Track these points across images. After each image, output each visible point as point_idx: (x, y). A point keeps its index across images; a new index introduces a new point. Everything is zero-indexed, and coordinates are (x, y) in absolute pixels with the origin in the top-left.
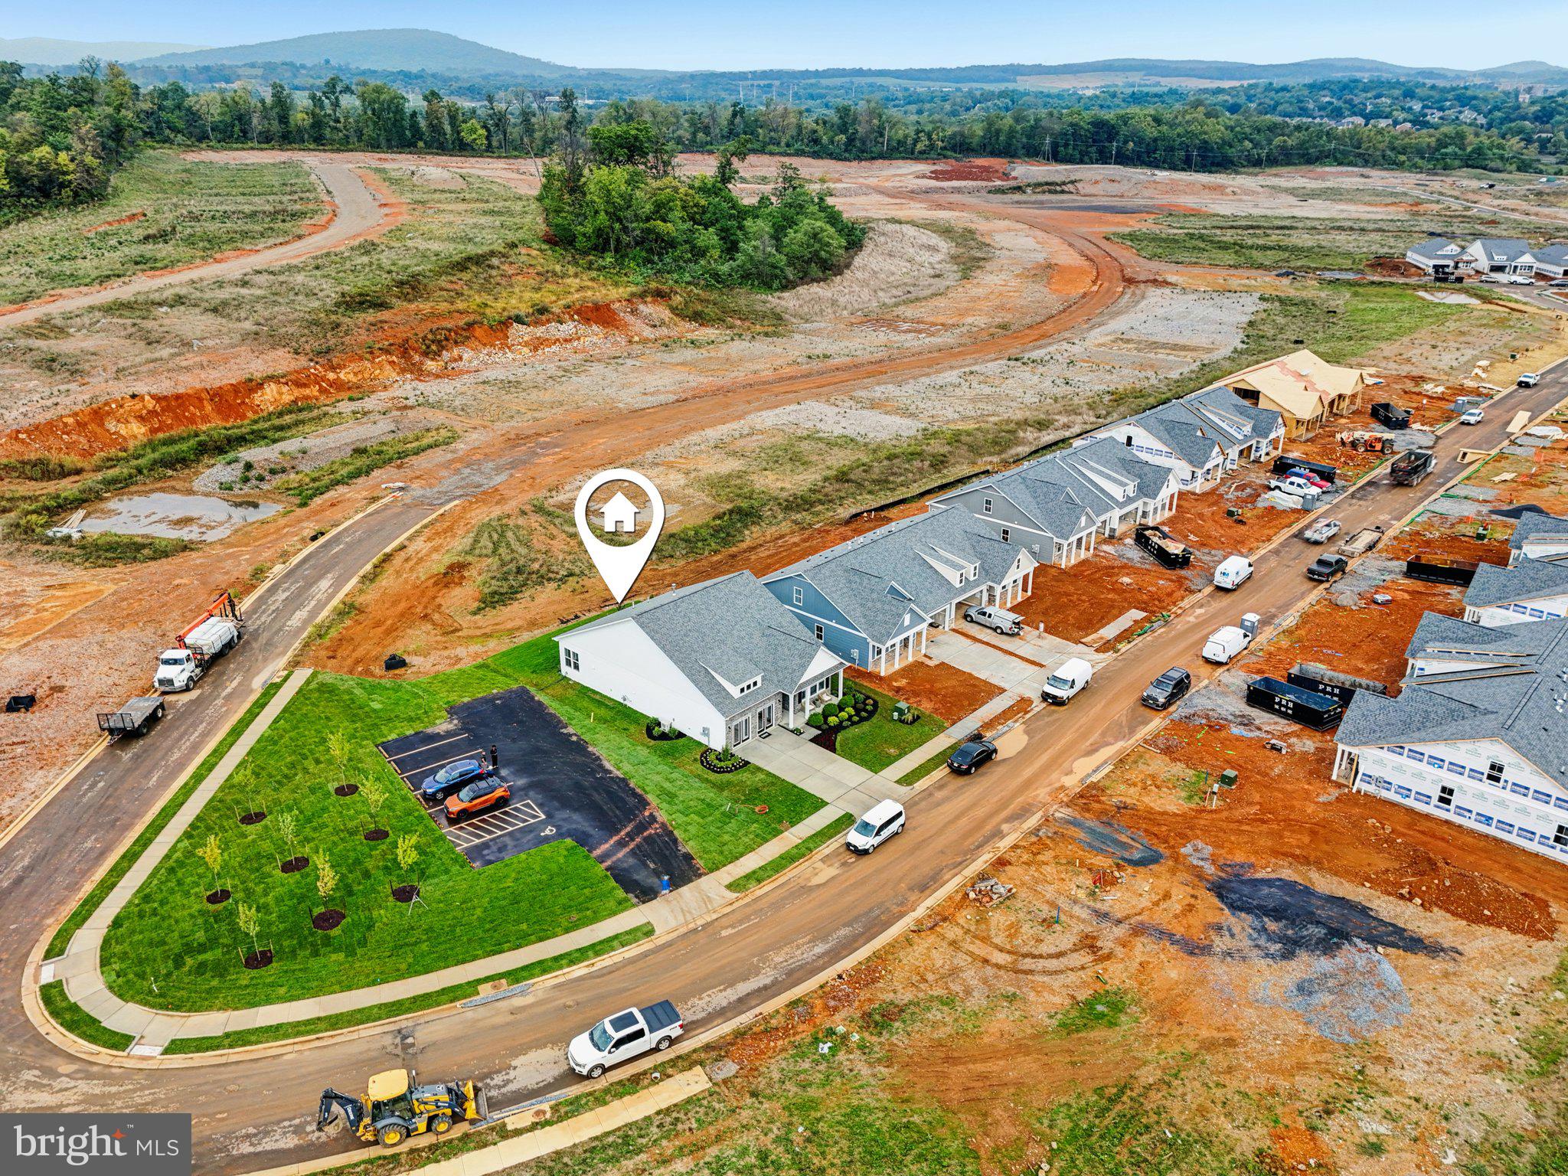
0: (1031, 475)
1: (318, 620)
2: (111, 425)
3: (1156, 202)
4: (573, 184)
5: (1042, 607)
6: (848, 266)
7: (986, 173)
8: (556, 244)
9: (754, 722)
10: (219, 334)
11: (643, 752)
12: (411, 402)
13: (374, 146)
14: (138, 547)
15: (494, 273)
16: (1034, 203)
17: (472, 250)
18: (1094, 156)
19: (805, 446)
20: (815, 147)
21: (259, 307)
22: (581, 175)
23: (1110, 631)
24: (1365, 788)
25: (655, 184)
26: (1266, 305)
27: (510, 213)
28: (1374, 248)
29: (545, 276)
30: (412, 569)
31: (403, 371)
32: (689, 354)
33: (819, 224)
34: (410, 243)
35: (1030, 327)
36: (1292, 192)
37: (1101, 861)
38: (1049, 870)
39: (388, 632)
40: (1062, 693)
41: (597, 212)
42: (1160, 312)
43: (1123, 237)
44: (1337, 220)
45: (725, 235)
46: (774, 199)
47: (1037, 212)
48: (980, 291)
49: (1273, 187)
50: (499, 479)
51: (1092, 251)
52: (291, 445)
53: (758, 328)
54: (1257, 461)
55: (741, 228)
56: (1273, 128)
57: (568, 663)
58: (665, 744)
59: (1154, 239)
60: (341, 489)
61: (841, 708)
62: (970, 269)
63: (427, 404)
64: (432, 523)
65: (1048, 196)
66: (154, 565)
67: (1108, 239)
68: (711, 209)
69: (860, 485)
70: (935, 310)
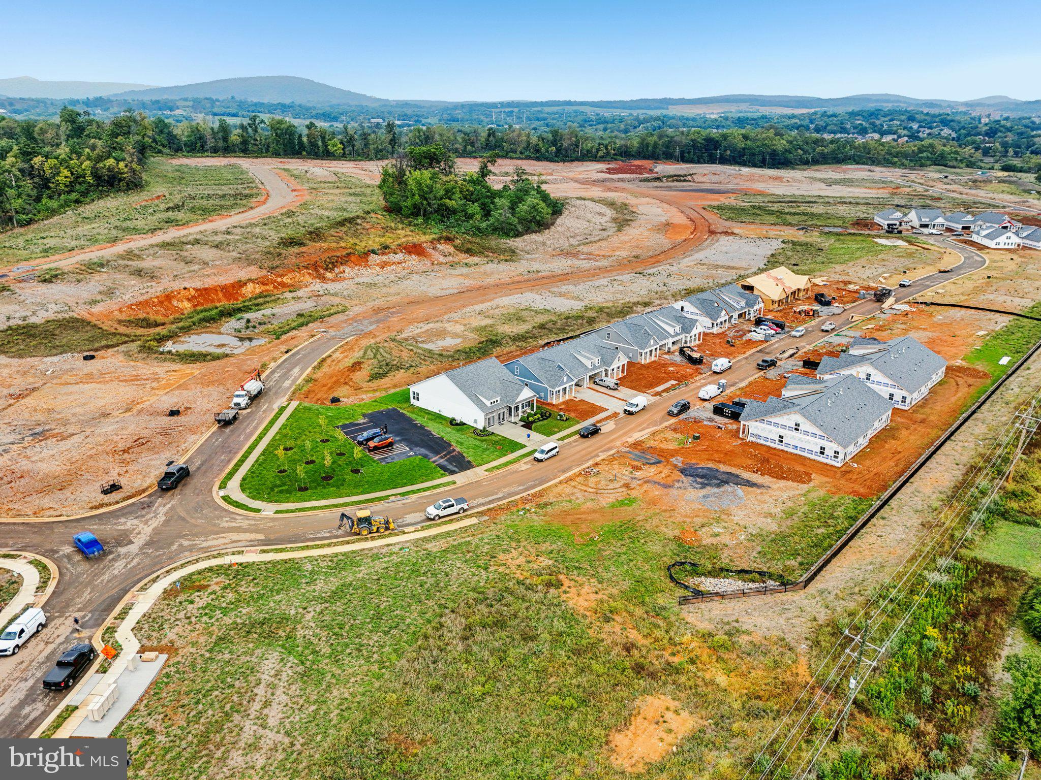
0: (630, 321)
1: (298, 383)
2: (175, 303)
3: (739, 187)
4: (400, 179)
5: (630, 379)
6: (553, 224)
7: (639, 170)
8: (391, 212)
9: (496, 418)
10: (221, 258)
11: (449, 430)
12: (321, 293)
13: (276, 154)
14: (205, 355)
15: (359, 227)
16: (667, 187)
17: (346, 215)
18: (706, 159)
19: (524, 313)
20: (537, 154)
21: (239, 245)
22: (405, 174)
23: (659, 389)
24: (752, 439)
25: (445, 179)
26: (784, 245)
27: (363, 194)
28: (857, 215)
29: (386, 229)
30: (336, 365)
31: (315, 278)
32: (465, 270)
33: (536, 201)
34: (312, 211)
35: (651, 257)
36: (823, 181)
37: (636, 463)
38: (616, 466)
39: (330, 389)
40: (633, 409)
41: (414, 195)
42: (724, 249)
43: (714, 207)
44: (845, 198)
45: (484, 207)
46: (511, 187)
47: (667, 193)
48: (626, 238)
49: (812, 178)
50: (371, 328)
51: (694, 215)
52: (268, 312)
53: (502, 257)
54: (749, 320)
55: (493, 203)
56: (816, 142)
57: (414, 398)
58: (458, 427)
59: (731, 209)
60: (295, 332)
61: (535, 415)
62: (622, 226)
63: (329, 294)
64: (342, 346)
65: (675, 184)
66: (214, 363)
67: (704, 209)
68: (476, 193)
69: (550, 330)
70: (600, 248)
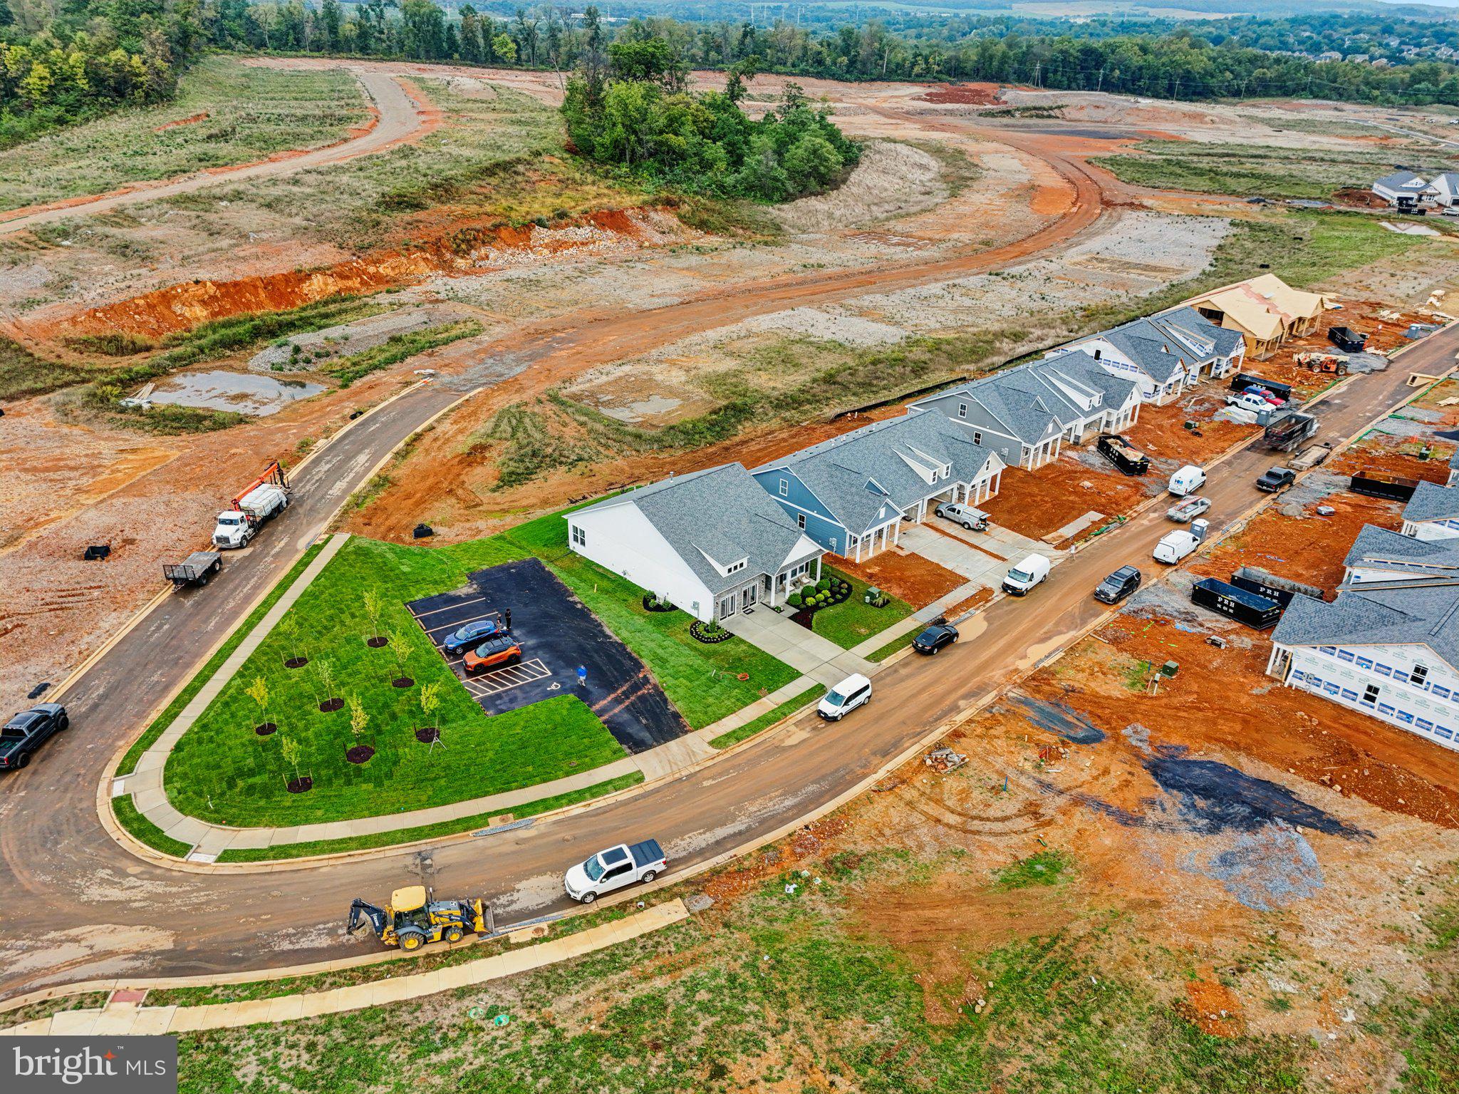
0: (1005, 383)
1: (356, 490)
2: (177, 308)
3: (1137, 128)
4: (594, 98)
5: (1006, 506)
6: (844, 181)
7: (978, 97)
8: (576, 153)
9: (739, 600)
10: (273, 228)
11: (639, 622)
12: (440, 297)
13: (414, 57)
14: (200, 419)
15: (520, 178)
16: (1022, 126)
17: (501, 157)
18: (1082, 82)
19: (796, 349)
20: (819, 68)
21: (308, 204)
22: (601, 89)
23: (1069, 531)
24: (1296, 683)
25: (669, 99)
26: (1235, 230)
27: (535, 123)
28: (1342, 179)
29: (565, 182)
30: (439, 449)
31: (436, 267)
32: (694, 260)
33: (818, 140)
34: (444, 149)
35: (1012, 244)
36: (1268, 122)
37: (1046, 738)
38: (1000, 745)
39: (418, 504)
40: (1021, 585)
41: (614, 125)
42: (1135, 234)
43: (1104, 161)
44: (1309, 151)
45: (732, 149)
46: (778, 116)
47: (1024, 135)
48: (963, 209)
49: (1250, 117)
50: (518, 370)
51: (1073, 174)
52: (335, 332)
53: (759, 237)
54: (1217, 378)
55: (747, 143)
56: (1253, 60)
57: (576, 539)
58: (659, 615)
59: (1133, 164)
60: (378, 373)
61: (818, 590)
62: (958, 188)
63: (456, 298)
64: (458, 407)
65: (1035, 121)
66: (214, 436)
67: (1089, 163)
68: (720, 124)
69: (845, 388)
70: (923, 226)
